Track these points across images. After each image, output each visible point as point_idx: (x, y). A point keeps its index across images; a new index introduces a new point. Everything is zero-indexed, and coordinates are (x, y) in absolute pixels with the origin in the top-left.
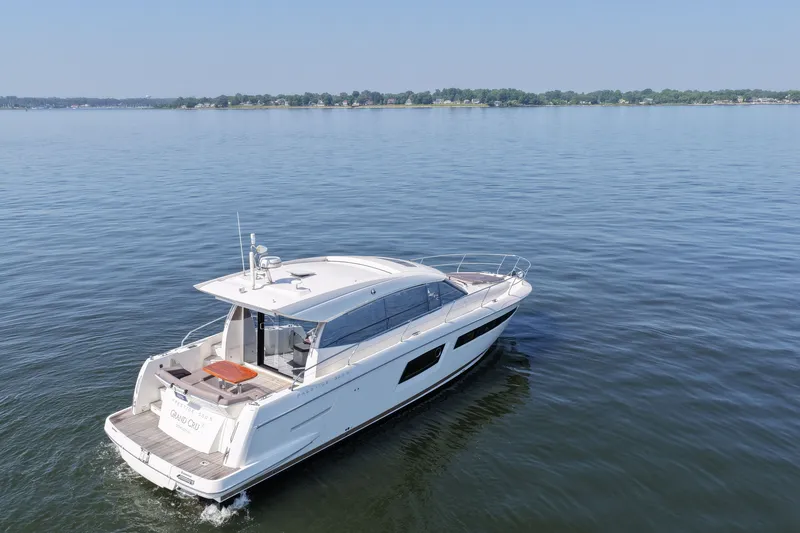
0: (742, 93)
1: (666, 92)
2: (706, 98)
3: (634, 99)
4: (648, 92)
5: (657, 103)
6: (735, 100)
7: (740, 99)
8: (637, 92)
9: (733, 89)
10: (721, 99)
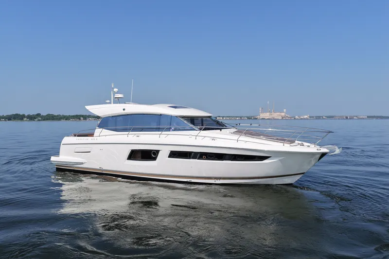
0: (82, 116)
1: (48, 115)
2: (67, 118)
3: (31, 118)
4: (38, 115)
5: (44, 120)
6: (80, 119)
7: (82, 119)
8: (33, 115)
9: (79, 114)
10: (73, 118)
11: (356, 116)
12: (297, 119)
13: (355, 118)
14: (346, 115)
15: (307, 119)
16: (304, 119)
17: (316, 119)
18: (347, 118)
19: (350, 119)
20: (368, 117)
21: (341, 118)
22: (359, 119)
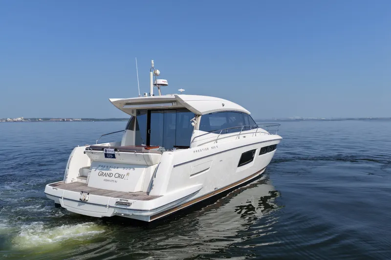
11: (72, 119)
12: (9, 121)
13: (71, 120)
14: (63, 118)
15: (21, 121)
16: (18, 121)
17: (32, 121)
18: (64, 120)
19: (67, 121)
20: (83, 120)
21: (57, 120)
22: (75, 121)
